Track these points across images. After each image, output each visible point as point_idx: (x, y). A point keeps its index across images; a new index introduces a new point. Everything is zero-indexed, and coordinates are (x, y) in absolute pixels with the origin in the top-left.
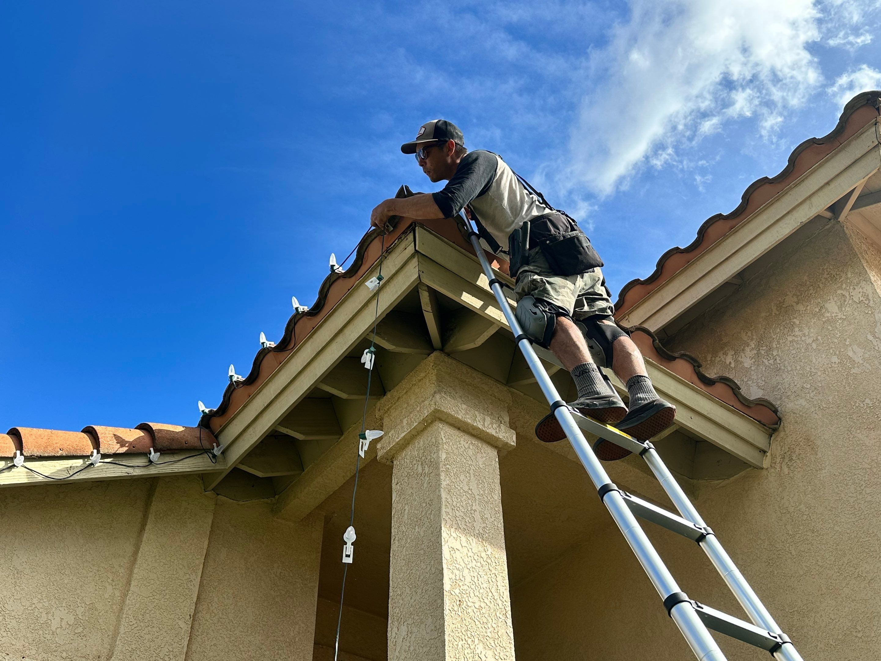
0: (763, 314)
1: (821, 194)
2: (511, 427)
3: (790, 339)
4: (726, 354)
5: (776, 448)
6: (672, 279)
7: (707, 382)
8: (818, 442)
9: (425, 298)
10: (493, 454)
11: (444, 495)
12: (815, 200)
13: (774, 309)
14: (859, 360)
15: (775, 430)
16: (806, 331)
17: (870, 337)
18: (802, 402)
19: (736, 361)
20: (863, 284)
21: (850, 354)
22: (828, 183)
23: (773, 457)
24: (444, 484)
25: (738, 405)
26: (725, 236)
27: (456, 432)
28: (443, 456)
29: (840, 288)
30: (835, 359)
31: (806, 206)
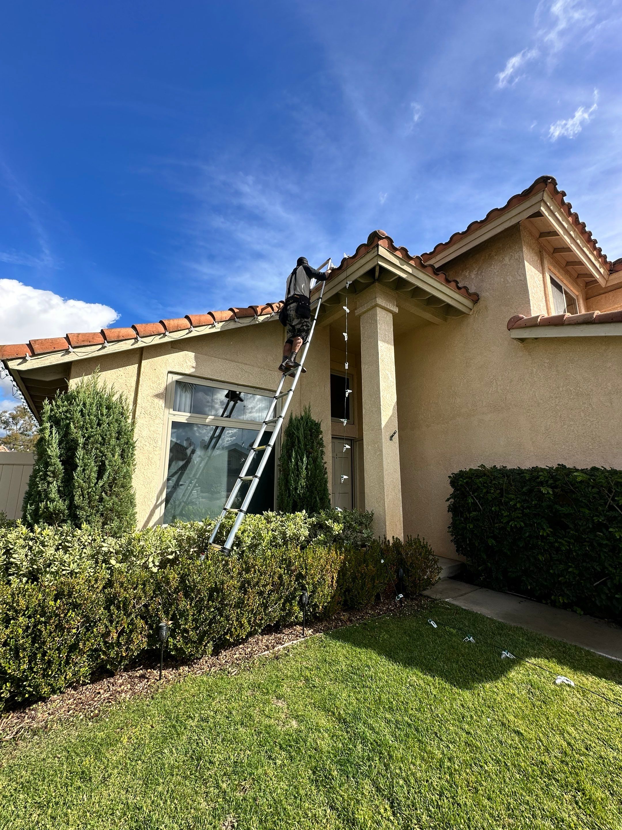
0: (482, 258)
1: (515, 217)
2: (397, 306)
3: (489, 269)
4: (466, 272)
5: (475, 309)
6: (454, 244)
7: (459, 288)
8: (489, 308)
9: (377, 269)
10: (391, 315)
11: (379, 331)
12: (512, 219)
13: (487, 256)
14: (510, 281)
15: (476, 302)
16: (496, 267)
17: (516, 273)
18: (488, 294)
19: (469, 275)
20: (520, 252)
21: (508, 278)
22: (519, 213)
23: (474, 311)
24: (378, 327)
25: (467, 295)
26: (477, 230)
27: (382, 310)
28: (378, 318)
29: (512, 252)
30: (502, 280)
31: (508, 222)
